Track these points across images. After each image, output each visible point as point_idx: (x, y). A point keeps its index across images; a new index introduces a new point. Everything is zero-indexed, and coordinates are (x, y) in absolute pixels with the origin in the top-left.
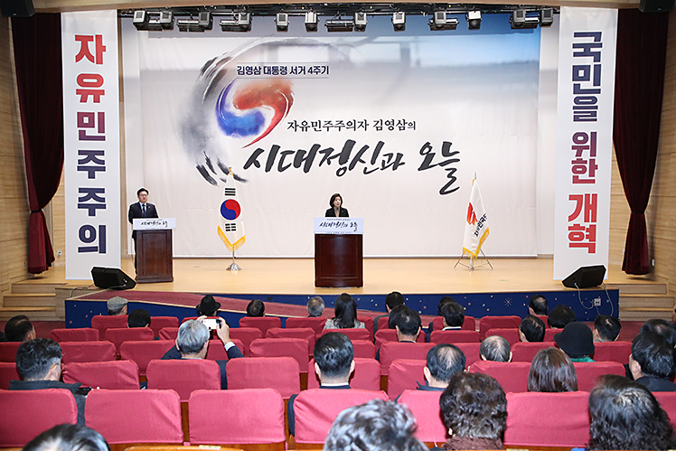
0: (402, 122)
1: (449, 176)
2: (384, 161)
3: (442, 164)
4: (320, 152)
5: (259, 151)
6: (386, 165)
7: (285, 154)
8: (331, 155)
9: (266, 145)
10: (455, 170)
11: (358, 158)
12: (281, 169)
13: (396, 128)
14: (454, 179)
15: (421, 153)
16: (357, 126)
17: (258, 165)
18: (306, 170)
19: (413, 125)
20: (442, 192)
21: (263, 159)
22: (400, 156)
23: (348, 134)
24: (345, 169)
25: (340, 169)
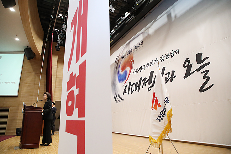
0: (172, 53)
1: (204, 77)
2: (166, 78)
3: (198, 70)
4: (142, 81)
5: (126, 86)
6: (167, 79)
8: (146, 82)
10: (207, 72)
13: (170, 57)
14: (208, 78)
15: (184, 67)
16: (154, 63)
18: (138, 91)
19: (177, 52)
20: (201, 90)
22: (173, 72)
23: (151, 68)
24: (151, 87)
25: (149, 87)
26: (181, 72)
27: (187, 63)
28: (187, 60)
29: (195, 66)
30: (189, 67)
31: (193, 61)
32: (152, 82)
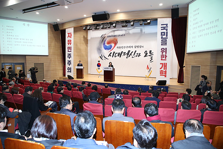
1: (151, 58)
3: (149, 56)
5: (111, 53)
7: (116, 53)
9: (112, 52)
11: (131, 54)
12: (115, 57)
13: (139, 47)
14: (152, 59)
17: (111, 56)
18: (120, 57)
19: (143, 47)
21: (112, 55)
22: (140, 54)
23: (129, 49)
26: (143, 54)
27: (146, 52)
28: (146, 51)
29: (149, 54)
30: (147, 54)
31: (148, 52)
32: (129, 55)
